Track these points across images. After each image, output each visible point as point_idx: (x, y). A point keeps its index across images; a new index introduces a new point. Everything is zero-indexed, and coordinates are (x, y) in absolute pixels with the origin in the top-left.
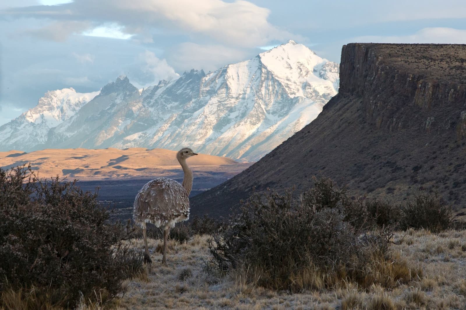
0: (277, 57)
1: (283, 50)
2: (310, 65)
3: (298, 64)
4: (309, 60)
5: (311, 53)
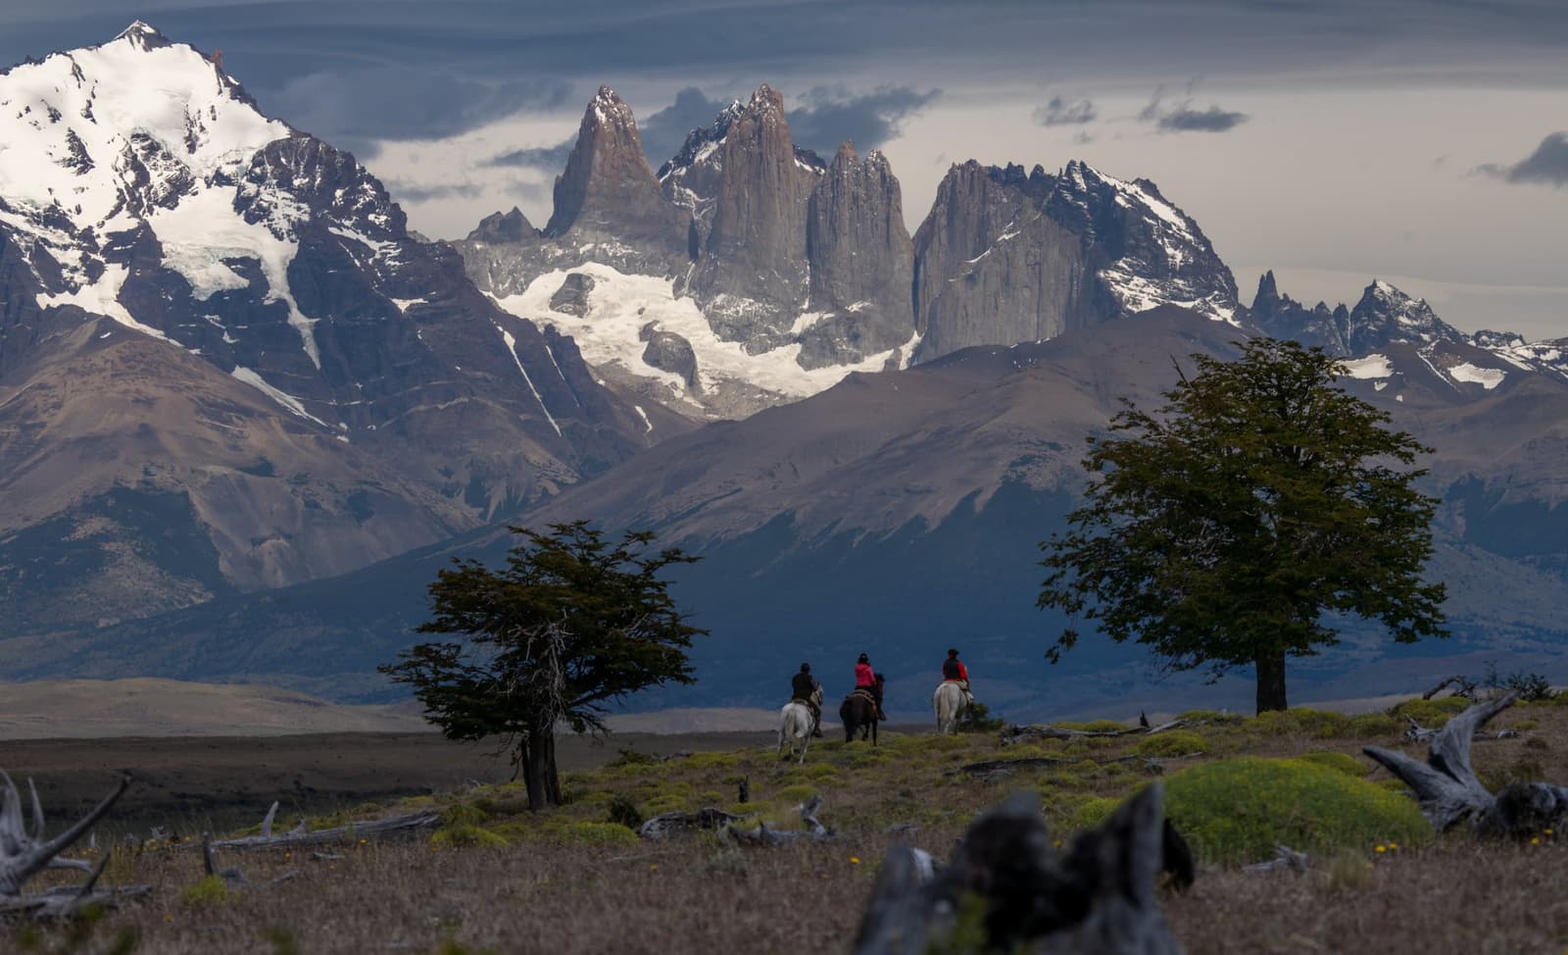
1: (71, 71)
2: (199, 152)
3: (136, 146)
4: (202, 129)
5: (220, 92)
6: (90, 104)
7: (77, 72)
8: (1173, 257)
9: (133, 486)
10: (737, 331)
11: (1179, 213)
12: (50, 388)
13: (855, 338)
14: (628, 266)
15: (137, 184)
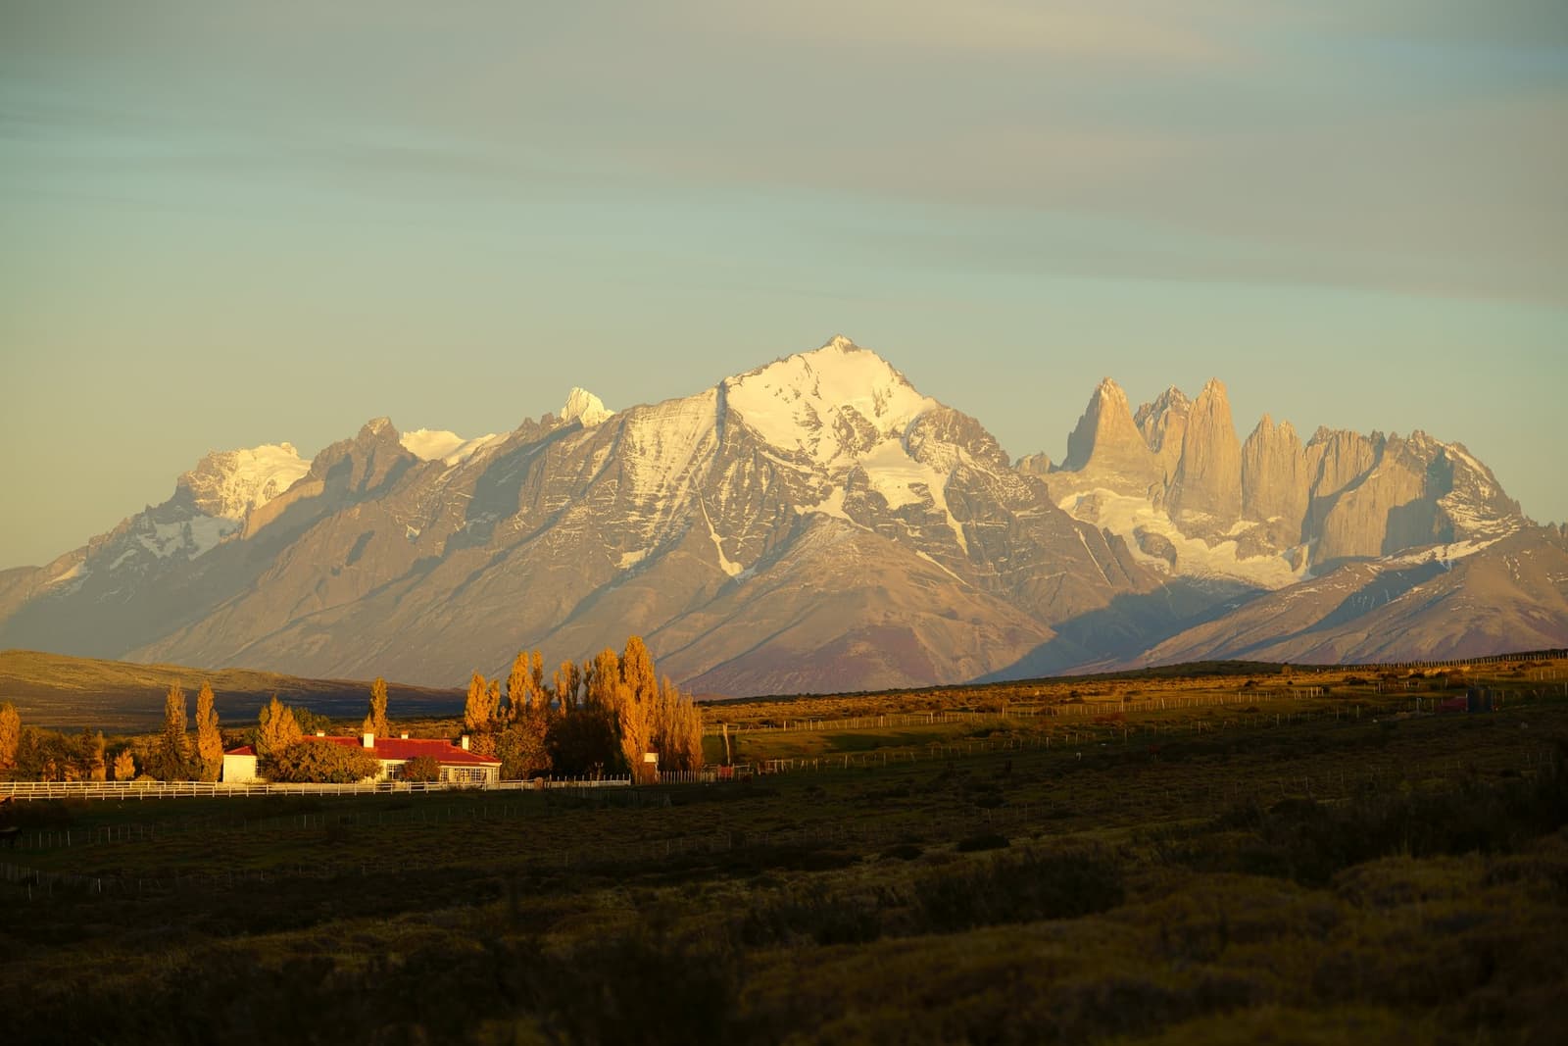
0: (781, 390)
1: (803, 366)
2: (883, 418)
3: (844, 412)
4: (883, 402)
5: (893, 380)
6: (817, 387)
7: (807, 366)
8: (1484, 492)
9: (879, 624)
10: (1195, 532)
11: (1481, 464)
12: (816, 563)
13: (1272, 539)
14: (1122, 490)
15: (848, 438)
